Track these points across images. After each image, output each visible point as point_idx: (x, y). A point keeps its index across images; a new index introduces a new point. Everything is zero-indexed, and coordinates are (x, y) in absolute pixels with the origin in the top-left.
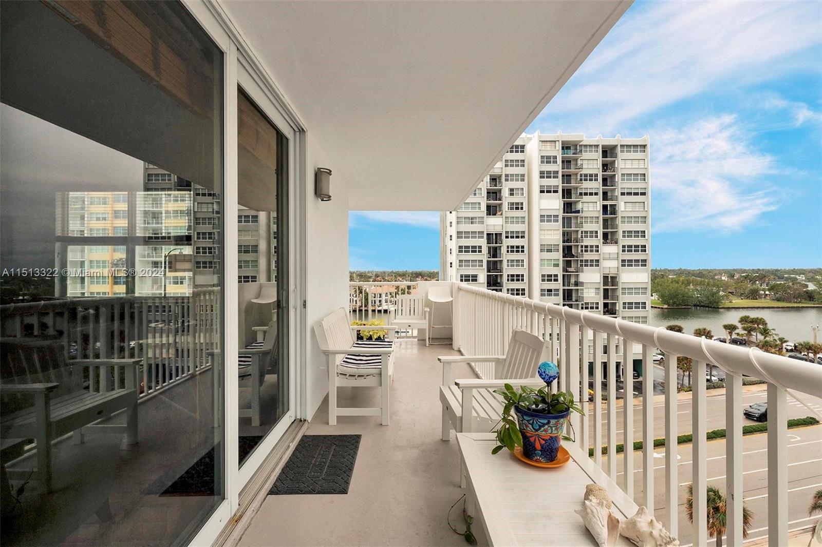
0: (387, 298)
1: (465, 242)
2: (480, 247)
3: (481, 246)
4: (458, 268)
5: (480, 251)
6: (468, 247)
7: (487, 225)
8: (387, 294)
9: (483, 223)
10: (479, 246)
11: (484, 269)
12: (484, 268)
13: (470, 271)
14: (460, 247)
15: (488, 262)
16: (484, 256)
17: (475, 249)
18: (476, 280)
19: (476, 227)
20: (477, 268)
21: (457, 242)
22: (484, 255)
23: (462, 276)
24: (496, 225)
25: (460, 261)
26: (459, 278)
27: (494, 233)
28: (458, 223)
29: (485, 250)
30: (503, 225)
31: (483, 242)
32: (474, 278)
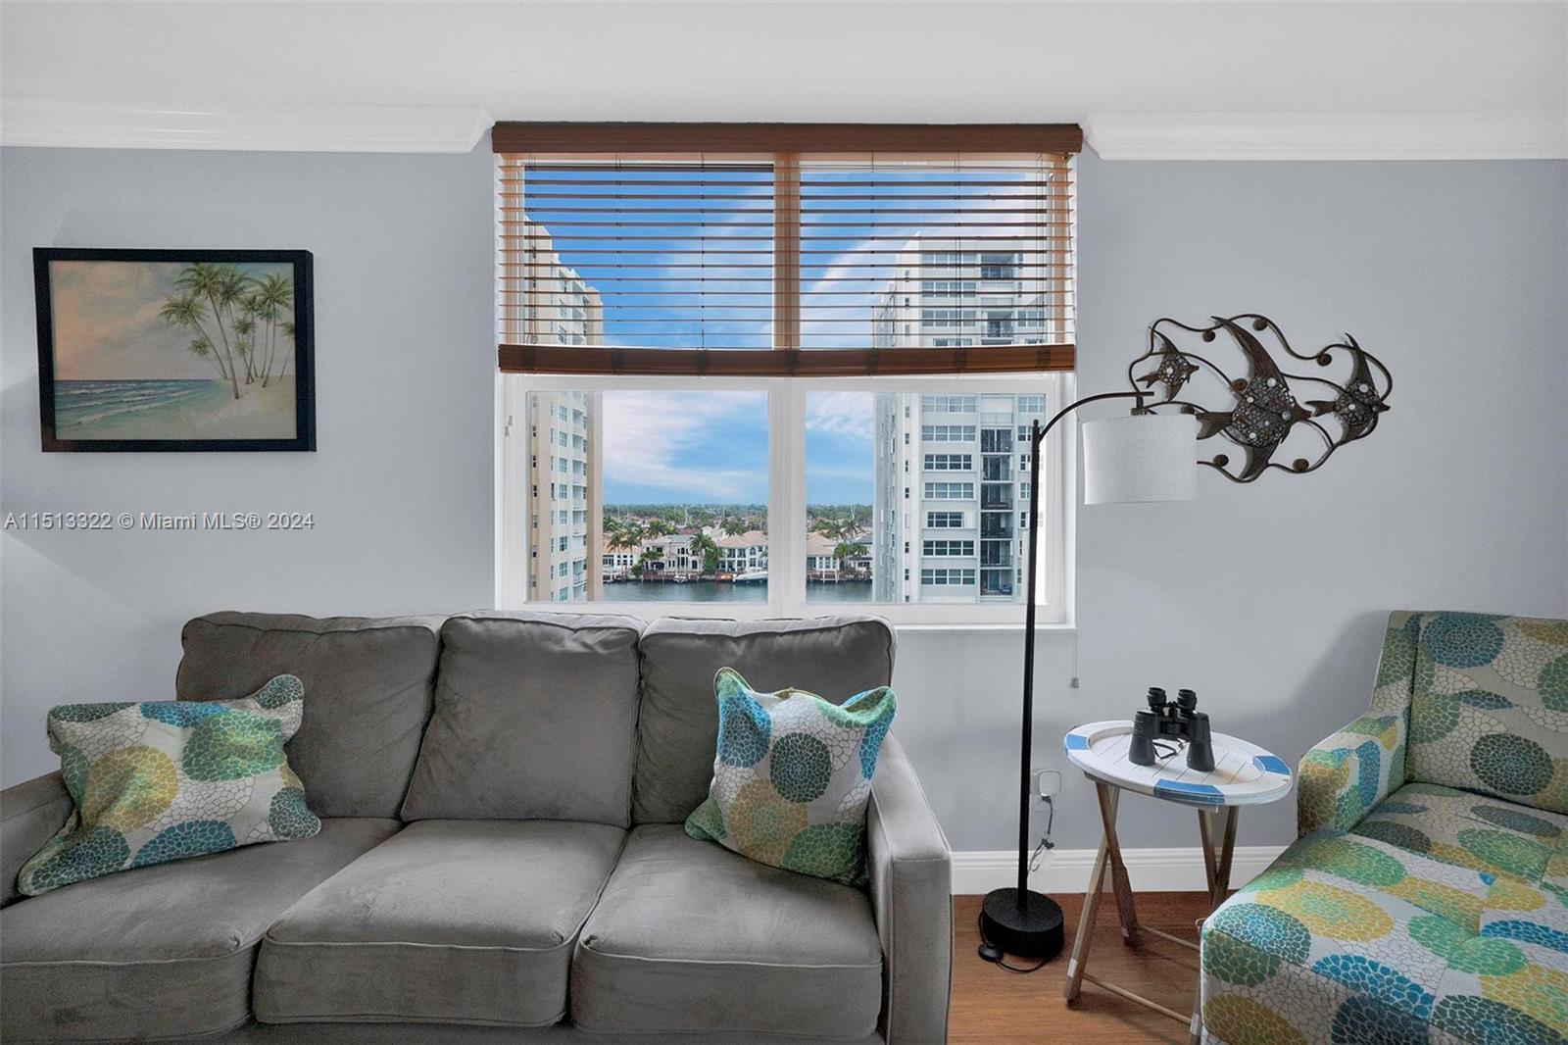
0: (753, 557)
1: (939, 448)
2: (968, 458)
3: (970, 456)
4: (924, 499)
5: (968, 467)
6: (944, 457)
7: (982, 414)
8: (753, 548)
9: (973, 409)
10: (965, 456)
11: (976, 501)
12: (975, 499)
13: (948, 506)
14: (929, 457)
15: (984, 488)
16: (976, 477)
17: (958, 462)
18: (958, 524)
19: (961, 418)
20: (963, 499)
21: (922, 447)
22: (976, 473)
23: (931, 516)
24: (1001, 414)
25: (929, 486)
26: (926, 520)
27: (995, 429)
28: (924, 409)
29: (977, 463)
30: (1012, 415)
31: (973, 448)
32: (956, 520)
